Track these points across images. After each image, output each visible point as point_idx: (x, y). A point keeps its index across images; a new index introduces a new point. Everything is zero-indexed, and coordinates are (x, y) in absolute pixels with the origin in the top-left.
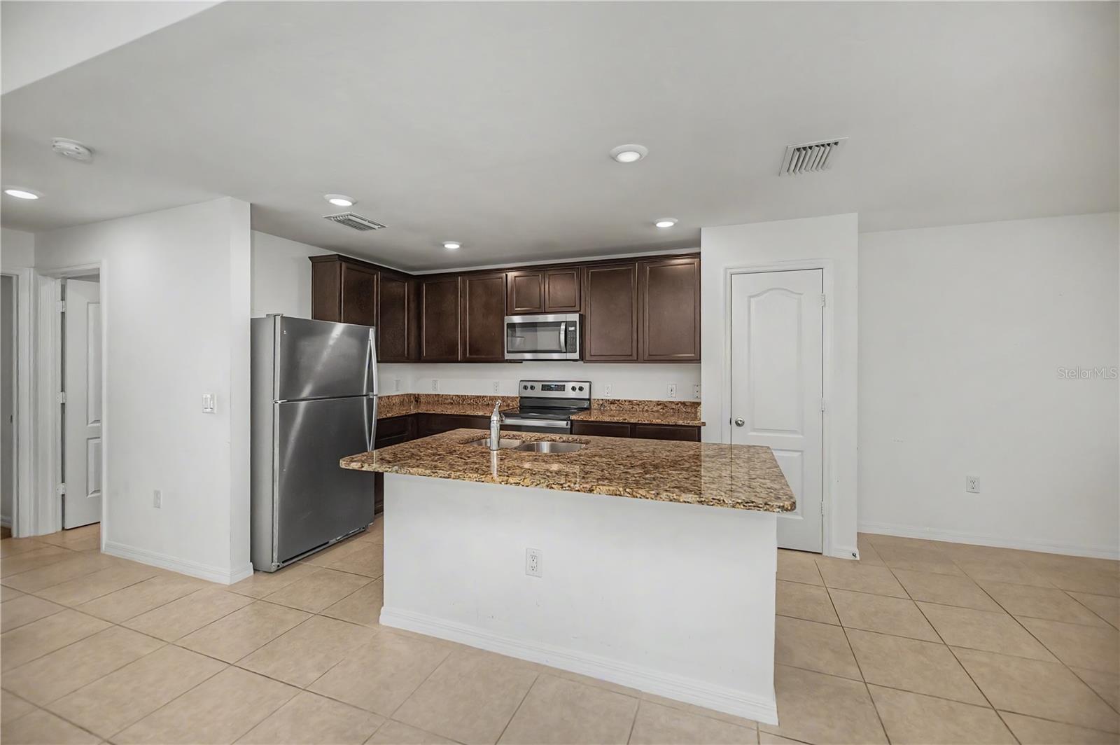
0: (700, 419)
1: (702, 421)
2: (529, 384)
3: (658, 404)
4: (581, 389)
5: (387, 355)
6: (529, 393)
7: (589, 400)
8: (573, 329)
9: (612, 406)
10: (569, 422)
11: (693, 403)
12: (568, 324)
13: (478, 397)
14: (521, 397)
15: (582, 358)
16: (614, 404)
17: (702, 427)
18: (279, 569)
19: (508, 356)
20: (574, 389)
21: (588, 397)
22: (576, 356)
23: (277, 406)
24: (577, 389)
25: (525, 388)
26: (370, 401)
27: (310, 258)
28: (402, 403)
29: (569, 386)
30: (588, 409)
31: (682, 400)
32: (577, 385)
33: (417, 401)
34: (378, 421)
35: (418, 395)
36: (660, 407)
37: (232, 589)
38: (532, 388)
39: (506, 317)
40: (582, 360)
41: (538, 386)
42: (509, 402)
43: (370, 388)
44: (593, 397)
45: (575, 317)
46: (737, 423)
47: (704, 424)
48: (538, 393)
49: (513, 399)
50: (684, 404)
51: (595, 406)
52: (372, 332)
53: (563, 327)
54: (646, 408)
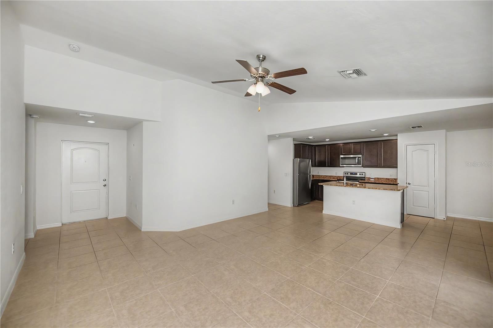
1: (398, 182)
3: (387, 179)
4: (362, 174)
5: (314, 165)
7: (365, 177)
8: (360, 159)
12: (359, 157)
13: (331, 176)
15: (363, 166)
18: (297, 206)
19: (341, 166)
21: (364, 176)
22: (361, 166)
23: (298, 176)
25: (345, 174)
26: (310, 176)
29: (358, 174)
30: (365, 180)
31: (394, 178)
32: (361, 173)
34: (312, 180)
37: (291, 207)
38: (347, 174)
39: (340, 156)
41: (349, 173)
43: (310, 173)
44: (366, 177)
45: (361, 156)
46: (408, 184)
47: (398, 184)
48: (349, 175)
49: (341, 177)
52: (310, 160)
53: (357, 158)
54: (383, 180)
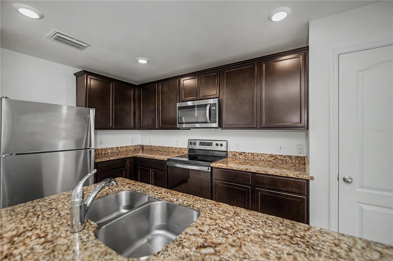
0: (309, 174)
1: (311, 175)
2: (193, 142)
3: (271, 156)
4: (221, 145)
6: (192, 147)
7: (226, 152)
8: (214, 108)
9: (240, 156)
10: (210, 168)
11: (297, 157)
12: (211, 105)
13: (169, 147)
14: (189, 149)
15: (220, 126)
16: (242, 155)
17: (311, 182)
19: (178, 126)
20: (217, 145)
21: (225, 150)
22: (215, 125)
24: (219, 145)
25: (191, 143)
27: (74, 74)
28: (135, 150)
29: (214, 143)
32: (219, 143)
33: (142, 148)
35: (143, 145)
36: (273, 158)
39: (178, 104)
40: (221, 128)
41: (198, 143)
42: (183, 150)
44: (229, 150)
45: (216, 101)
46: (344, 179)
47: (312, 178)
48: (198, 146)
49: (185, 149)
50: (290, 157)
51: (230, 155)
53: (208, 107)
54: (263, 158)
